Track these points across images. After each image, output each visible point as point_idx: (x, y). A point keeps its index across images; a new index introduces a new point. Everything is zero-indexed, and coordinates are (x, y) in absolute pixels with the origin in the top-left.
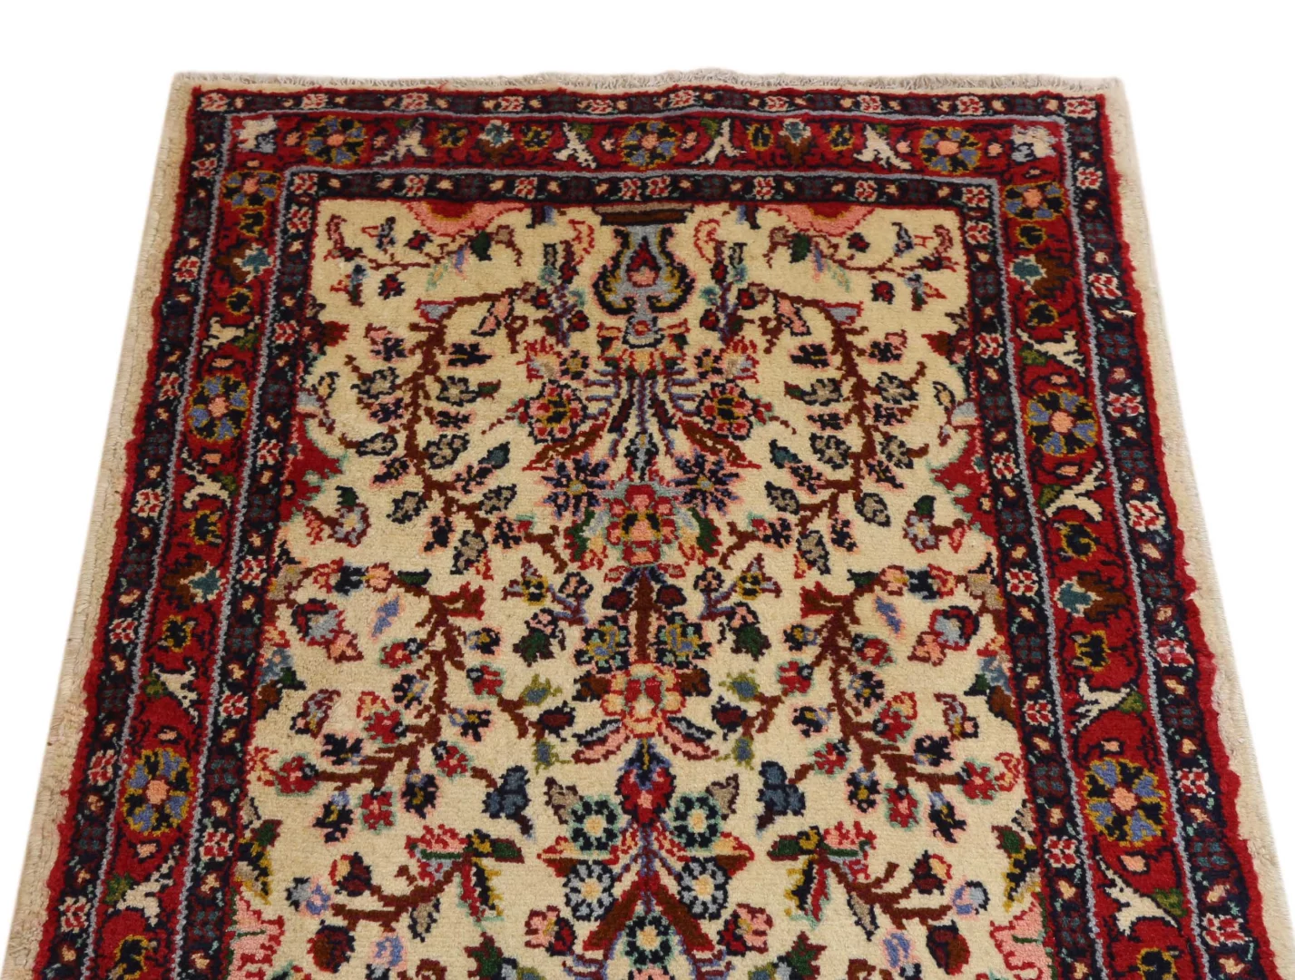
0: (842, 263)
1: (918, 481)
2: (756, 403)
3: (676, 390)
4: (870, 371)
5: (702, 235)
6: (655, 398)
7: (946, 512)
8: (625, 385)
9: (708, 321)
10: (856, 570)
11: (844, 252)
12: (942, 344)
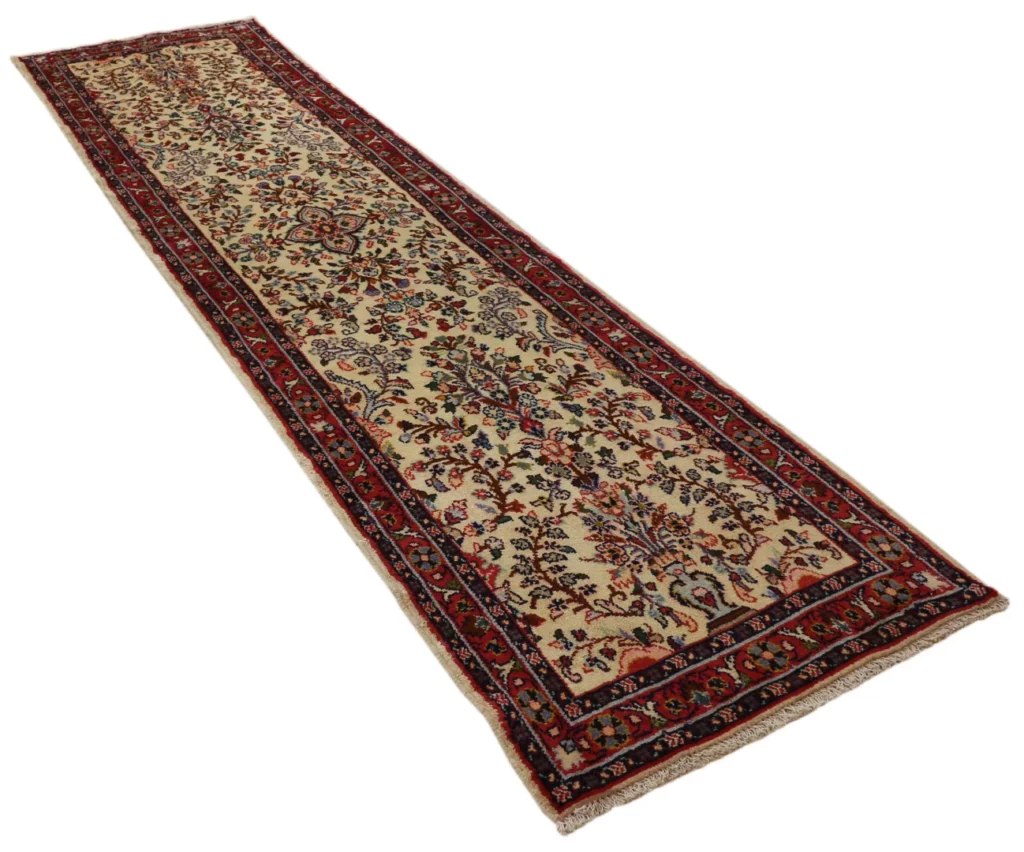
0: (612, 639)
1: (507, 561)
2: (605, 561)
3: (639, 553)
4: (559, 595)
5: (691, 623)
6: (645, 547)
7: (486, 555)
8: (662, 546)
9: (652, 586)
10: (509, 522)
11: (614, 645)
12: (536, 621)
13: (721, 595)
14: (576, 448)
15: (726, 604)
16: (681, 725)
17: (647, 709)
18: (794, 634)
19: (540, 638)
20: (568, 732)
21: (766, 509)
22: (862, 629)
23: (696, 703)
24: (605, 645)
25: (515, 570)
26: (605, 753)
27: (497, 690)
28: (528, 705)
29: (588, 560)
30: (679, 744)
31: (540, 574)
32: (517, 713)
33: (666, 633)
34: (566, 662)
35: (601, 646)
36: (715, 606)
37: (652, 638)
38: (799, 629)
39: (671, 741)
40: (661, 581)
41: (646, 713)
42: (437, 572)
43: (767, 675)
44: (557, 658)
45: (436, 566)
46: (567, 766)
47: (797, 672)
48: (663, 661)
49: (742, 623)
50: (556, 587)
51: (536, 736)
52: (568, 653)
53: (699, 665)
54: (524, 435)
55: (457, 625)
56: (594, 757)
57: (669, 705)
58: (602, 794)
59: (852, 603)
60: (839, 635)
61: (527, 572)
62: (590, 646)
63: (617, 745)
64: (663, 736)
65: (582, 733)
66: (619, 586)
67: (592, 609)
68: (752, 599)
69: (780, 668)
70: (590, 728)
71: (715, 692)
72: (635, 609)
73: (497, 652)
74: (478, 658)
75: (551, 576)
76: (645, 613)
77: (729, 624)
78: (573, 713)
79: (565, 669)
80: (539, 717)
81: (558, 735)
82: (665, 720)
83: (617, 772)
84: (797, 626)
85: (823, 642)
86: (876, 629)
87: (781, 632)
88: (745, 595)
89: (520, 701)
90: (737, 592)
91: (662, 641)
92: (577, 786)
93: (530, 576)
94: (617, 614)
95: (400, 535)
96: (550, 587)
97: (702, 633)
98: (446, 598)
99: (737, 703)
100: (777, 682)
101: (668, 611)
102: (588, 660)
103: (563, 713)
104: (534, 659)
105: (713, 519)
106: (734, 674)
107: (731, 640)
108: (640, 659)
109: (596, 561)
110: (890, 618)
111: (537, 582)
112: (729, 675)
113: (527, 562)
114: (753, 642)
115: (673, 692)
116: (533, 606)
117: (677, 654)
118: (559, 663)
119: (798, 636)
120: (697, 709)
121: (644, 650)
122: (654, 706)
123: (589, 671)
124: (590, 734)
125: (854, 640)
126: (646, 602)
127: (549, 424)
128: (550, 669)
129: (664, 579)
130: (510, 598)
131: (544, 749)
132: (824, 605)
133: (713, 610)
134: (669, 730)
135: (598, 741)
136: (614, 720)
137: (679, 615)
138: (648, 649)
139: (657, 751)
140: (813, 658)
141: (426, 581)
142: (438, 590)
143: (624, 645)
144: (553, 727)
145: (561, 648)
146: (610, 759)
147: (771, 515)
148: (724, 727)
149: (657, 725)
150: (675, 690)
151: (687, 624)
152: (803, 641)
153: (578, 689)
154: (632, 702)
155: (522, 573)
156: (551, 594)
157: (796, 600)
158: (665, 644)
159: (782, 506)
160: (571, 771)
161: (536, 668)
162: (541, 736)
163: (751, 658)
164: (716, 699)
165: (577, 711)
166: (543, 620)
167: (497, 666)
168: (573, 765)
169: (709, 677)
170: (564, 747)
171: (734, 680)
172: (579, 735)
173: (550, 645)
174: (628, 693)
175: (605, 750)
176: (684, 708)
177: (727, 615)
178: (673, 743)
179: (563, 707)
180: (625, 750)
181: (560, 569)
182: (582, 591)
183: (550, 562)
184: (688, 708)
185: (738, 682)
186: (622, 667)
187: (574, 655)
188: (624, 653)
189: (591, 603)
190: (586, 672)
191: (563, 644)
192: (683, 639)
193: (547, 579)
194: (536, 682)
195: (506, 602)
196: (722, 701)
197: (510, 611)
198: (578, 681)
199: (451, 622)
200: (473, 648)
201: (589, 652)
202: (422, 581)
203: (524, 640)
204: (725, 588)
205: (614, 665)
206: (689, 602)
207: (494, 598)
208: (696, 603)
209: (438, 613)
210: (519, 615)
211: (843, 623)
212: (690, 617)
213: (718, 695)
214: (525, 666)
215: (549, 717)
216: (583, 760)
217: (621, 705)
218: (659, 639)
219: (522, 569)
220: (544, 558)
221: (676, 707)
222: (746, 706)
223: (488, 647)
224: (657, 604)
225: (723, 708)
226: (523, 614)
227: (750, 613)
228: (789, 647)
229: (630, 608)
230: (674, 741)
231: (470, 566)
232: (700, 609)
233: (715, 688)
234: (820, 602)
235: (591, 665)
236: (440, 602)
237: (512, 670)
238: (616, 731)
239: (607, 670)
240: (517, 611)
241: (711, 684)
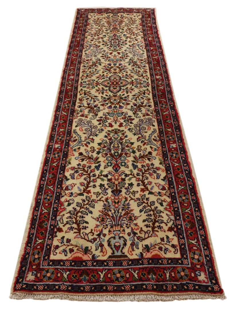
0: (77, 246)
1: (70, 208)
2: (98, 221)
3: (111, 223)
4: (75, 226)
5: (105, 253)
6: (114, 221)
7: (66, 204)
8: (120, 223)
9: (105, 235)
10: (82, 196)
11: (75, 249)
12: (60, 230)
13: (123, 248)
14: (124, 180)
15: (121, 251)
16: (70, 284)
17: (66, 274)
18: (133, 272)
19: (57, 236)
20: (38, 269)
21: (167, 225)
22: (159, 282)
23: (82, 279)
24: (73, 248)
25: (70, 212)
26: (41, 281)
27: (30, 247)
28: (35, 255)
29: (93, 218)
30: (64, 290)
31: (75, 217)
32: (29, 256)
33: (94, 252)
34: (57, 247)
35: (71, 247)
36: (118, 251)
37: (89, 252)
38: (137, 272)
39: (62, 287)
40: (109, 235)
41: (64, 275)
42: (48, 203)
43: (112, 281)
44: (56, 245)
45: (49, 201)
46: (28, 279)
47: (123, 286)
48: (85, 261)
49: (120, 260)
50: (76, 223)
51: (28, 265)
52: (60, 245)
53: (95, 268)
54: (112, 170)
55: (38, 222)
56: (37, 280)
57: (73, 276)
58: (29, 293)
59: (165, 271)
60: (148, 280)
61: (72, 214)
62: (68, 246)
63: (47, 280)
64: (61, 284)
65: (41, 271)
66: (95, 231)
67: (80, 234)
68: (131, 254)
69: (118, 281)
70: (45, 271)
71: (91, 279)
72: (92, 240)
73: (42, 235)
74: (35, 235)
75: (78, 218)
76: (94, 243)
77: (116, 259)
78: (44, 264)
79: (55, 250)
80: (34, 261)
81: (34, 269)
82: (67, 280)
83: (40, 288)
84: (137, 270)
85: (140, 279)
86: (164, 284)
87: (130, 270)
88: (131, 251)
89: (34, 253)
90: (129, 249)
91: (90, 255)
92: (24, 286)
93: (72, 216)
94: (86, 239)
95: (49, 188)
96: (74, 222)
97: (105, 258)
98: (43, 212)
99: (93, 286)
100: (112, 285)
101: (102, 245)
102: (63, 250)
103: (42, 262)
104: (49, 242)
105: (144, 221)
106: (102, 276)
107: (112, 265)
108: (79, 257)
109: (96, 220)
110: (173, 283)
111: (72, 219)
112: (100, 275)
113: (75, 211)
114: (118, 268)
115: (78, 272)
116: (64, 226)
117: (91, 261)
118: (55, 247)
119: (134, 274)
120: (80, 281)
121: (83, 255)
122: (69, 274)
123: (61, 253)
124: (43, 273)
125: (152, 284)
126: (98, 240)
127: (122, 168)
128: (51, 248)
129: (110, 235)
130: (60, 220)
131: (27, 271)
132: (154, 267)
133: (116, 252)
134: (65, 284)
135: (43, 276)
136: (53, 272)
137: (104, 248)
138: (84, 255)
139: (56, 288)
140: (132, 283)
141: (42, 205)
142: (43, 209)
143: (78, 250)
144: (35, 265)
145: (60, 242)
146: (42, 283)
147: (166, 228)
148: (83, 291)
149: (63, 280)
150: (80, 272)
151: (103, 253)
152: (134, 276)
153: (52, 257)
154: (63, 269)
155: (70, 214)
156: (73, 224)
157: (145, 261)
158: (91, 256)
159: (173, 226)
160: (28, 281)
161: (47, 245)
162: (29, 266)
163: (112, 273)
164: (89, 281)
165: (46, 264)
166: (63, 231)
167: (38, 239)
168: (30, 280)
169: (94, 273)
170: (33, 273)
171: (100, 278)
172: (39, 271)
173: (58, 240)
174: (65, 266)
175: (42, 280)
176: (76, 279)
177: (119, 256)
178: (62, 288)
179: (43, 261)
180: (48, 283)
181: (83, 217)
182: (82, 227)
183: (82, 214)
184: (78, 280)
185: (101, 279)
186: (71, 257)
187: (61, 246)
188: (76, 253)
189: (81, 232)
190: (60, 253)
191: (61, 241)
192: (98, 257)
193: (76, 219)
194: (43, 249)
195: (58, 221)
196: (90, 283)
197: (56, 224)
198: (55, 255)
199: (38, 220)
200: (36, 231)
201: (66, 247)
202: (41, 205)
203: (52, 235)
204: (126, 246)
205: (69, 255)
206: (111, 246)
207: (56, 218)
208: (113, 247)
209: (36, 216)
210: (58, 227)
211: (154, 276)
212: (106, 251)
213: (91, 280)
214: (45, 243)
215: (37, 262)
216: (34, 279)
217: (59, 268)
218: (91, 253)
219: (72, 212)
220: (81, 212)
221: (75, 278)
222: (95, 288)
223: (40, 233)
224: (101, 242)
225: (88, 285)
226: (59, 227)
227: (126, 258)
228: (128, 276)
229: (92, 239)
230: (63, 287)
231: (58, 205)
232: (112, 250)
233: (92, 277)
234: (153, 266)
235: (63, 252)
236: (40, 213)
237: (40, 243)
238: (51, 276)
239: (66, 255)
240: (58, 225)
241: (92, 276)
